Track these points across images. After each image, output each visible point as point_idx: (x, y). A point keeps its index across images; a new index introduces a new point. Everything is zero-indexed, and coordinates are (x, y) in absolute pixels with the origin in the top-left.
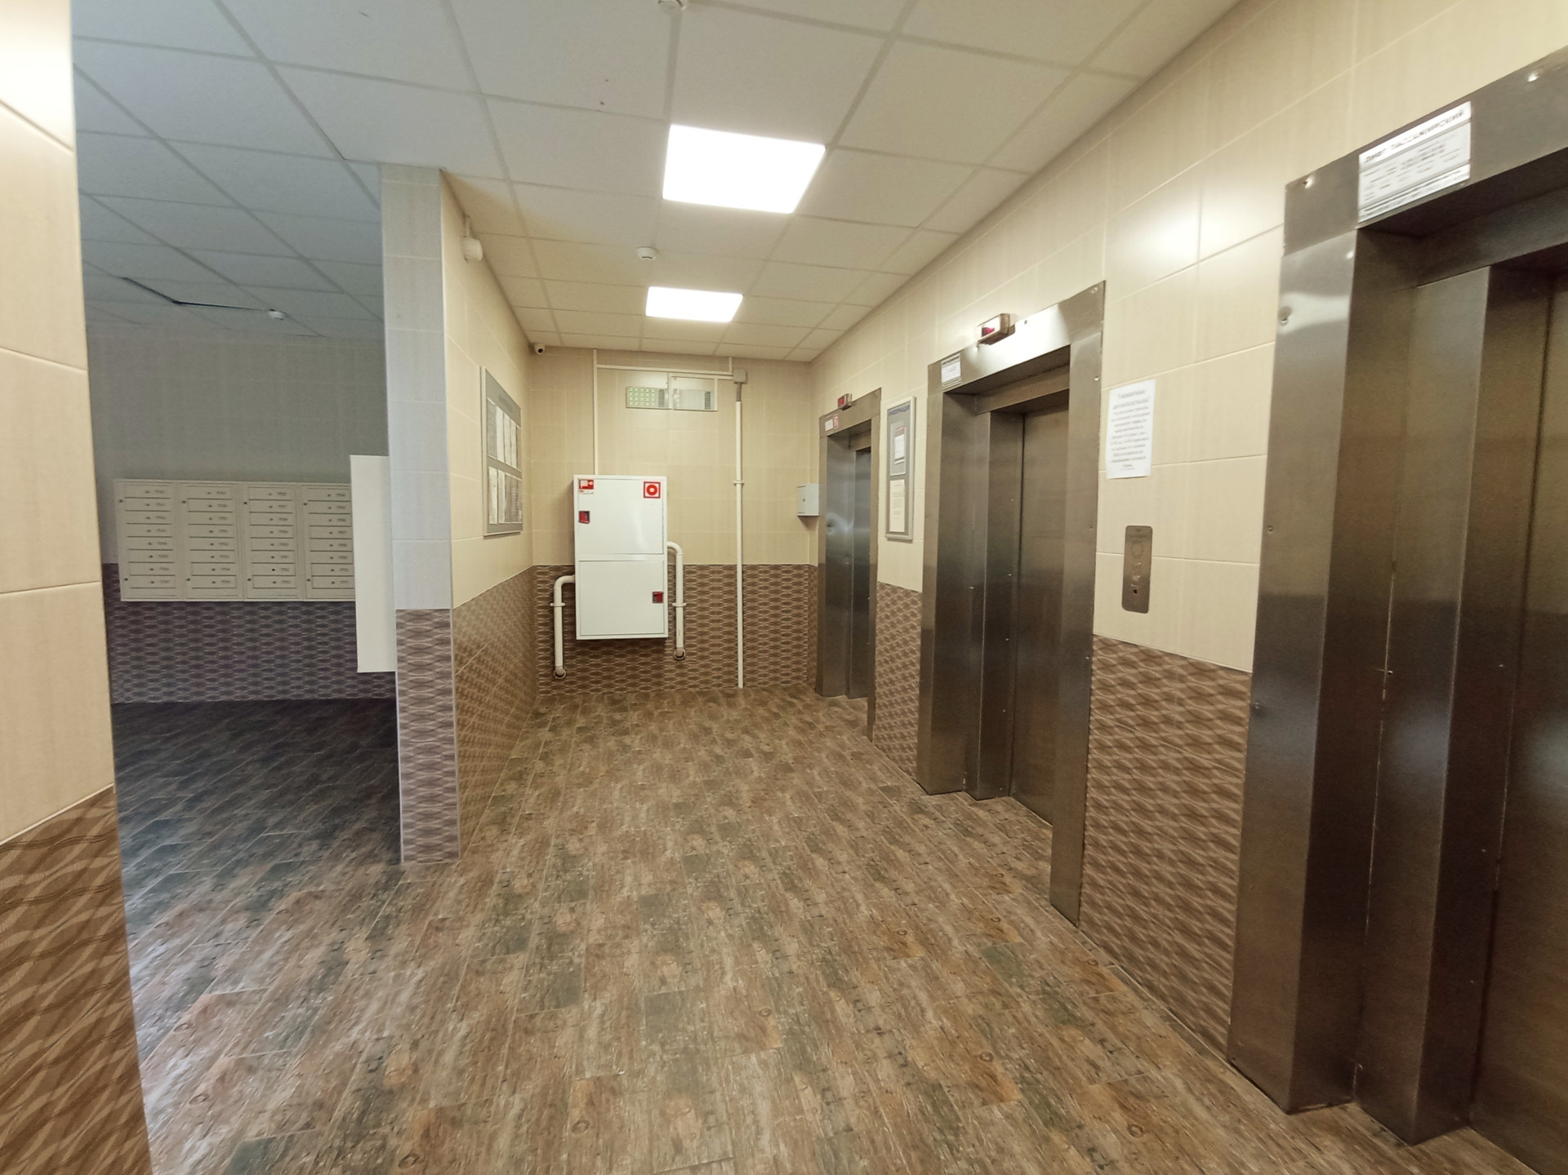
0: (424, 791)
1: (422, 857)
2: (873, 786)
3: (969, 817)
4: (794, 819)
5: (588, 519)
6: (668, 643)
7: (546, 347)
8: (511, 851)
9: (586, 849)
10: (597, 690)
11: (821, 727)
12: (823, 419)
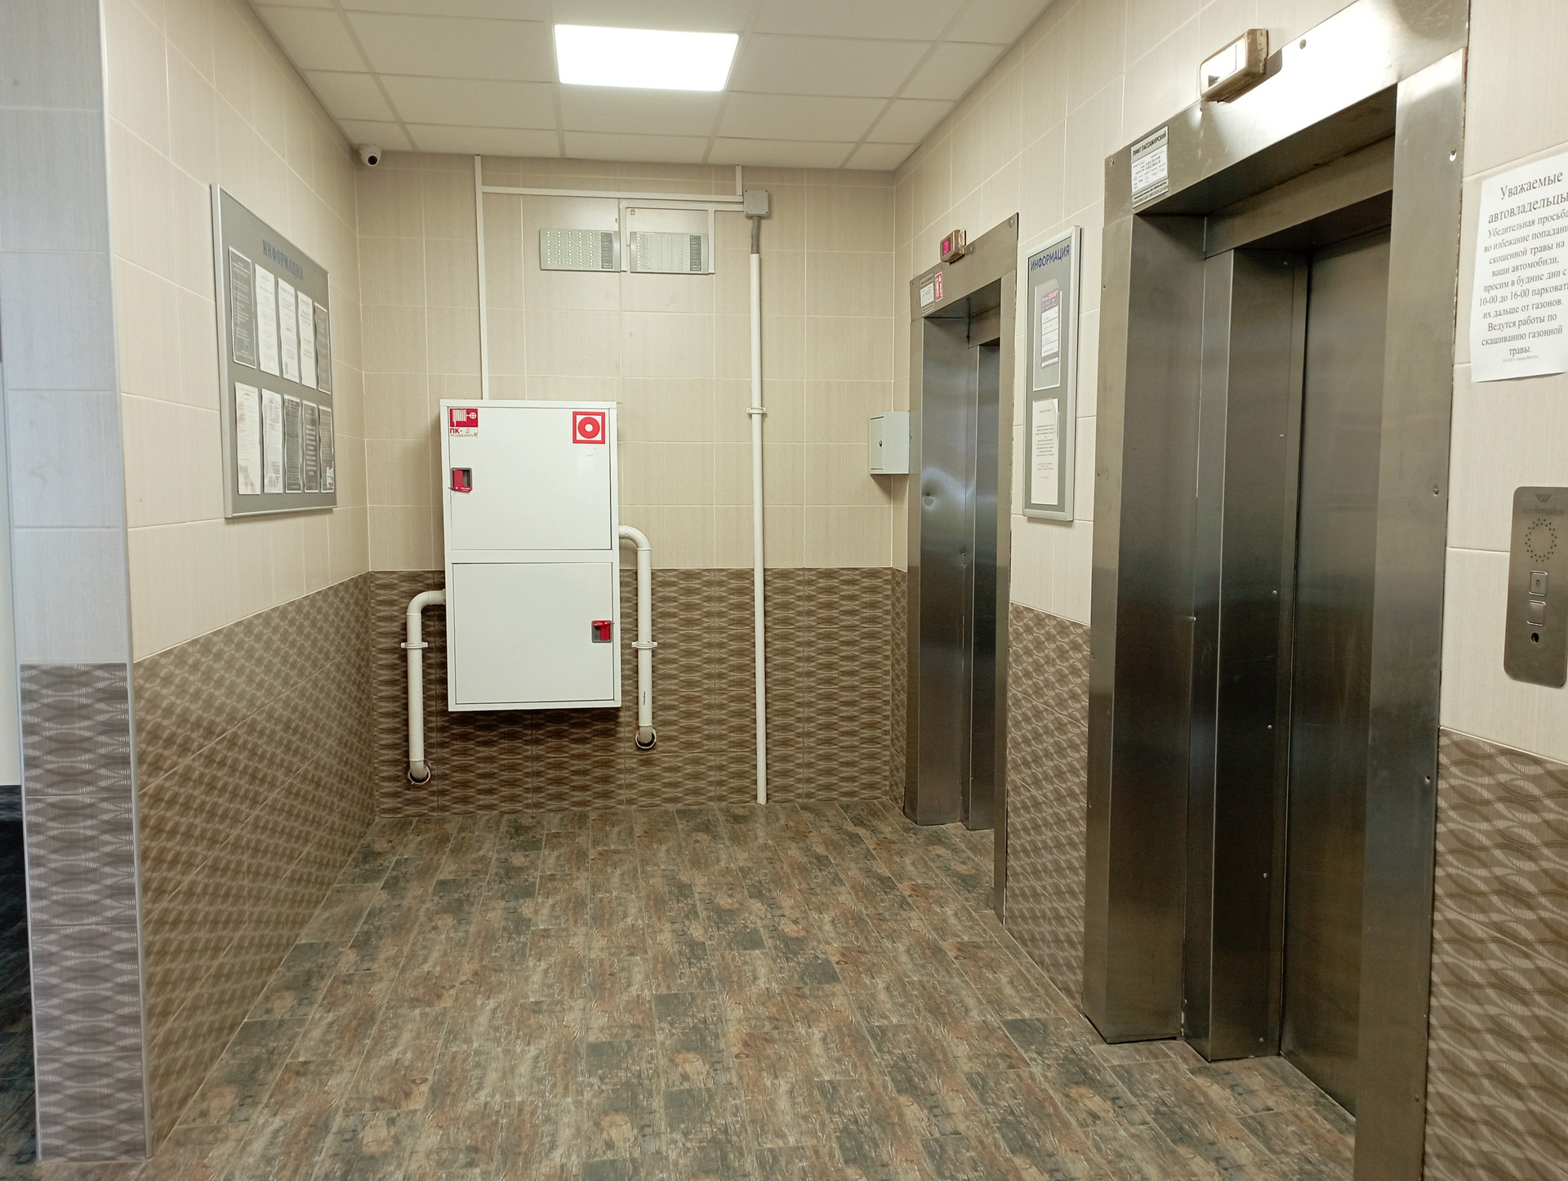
0: (78, 1022)
1: (76, 1150)
2: (993, 1019)
3: (1189, 1098)
4: (821, 1087)
5: (469, 485)
6: (624, 717)
7: (384, 153)
8: (248, 1143)
9: (397, 1140)
10: (490, 807)
11: (904, 888)
12: (916, 284)
